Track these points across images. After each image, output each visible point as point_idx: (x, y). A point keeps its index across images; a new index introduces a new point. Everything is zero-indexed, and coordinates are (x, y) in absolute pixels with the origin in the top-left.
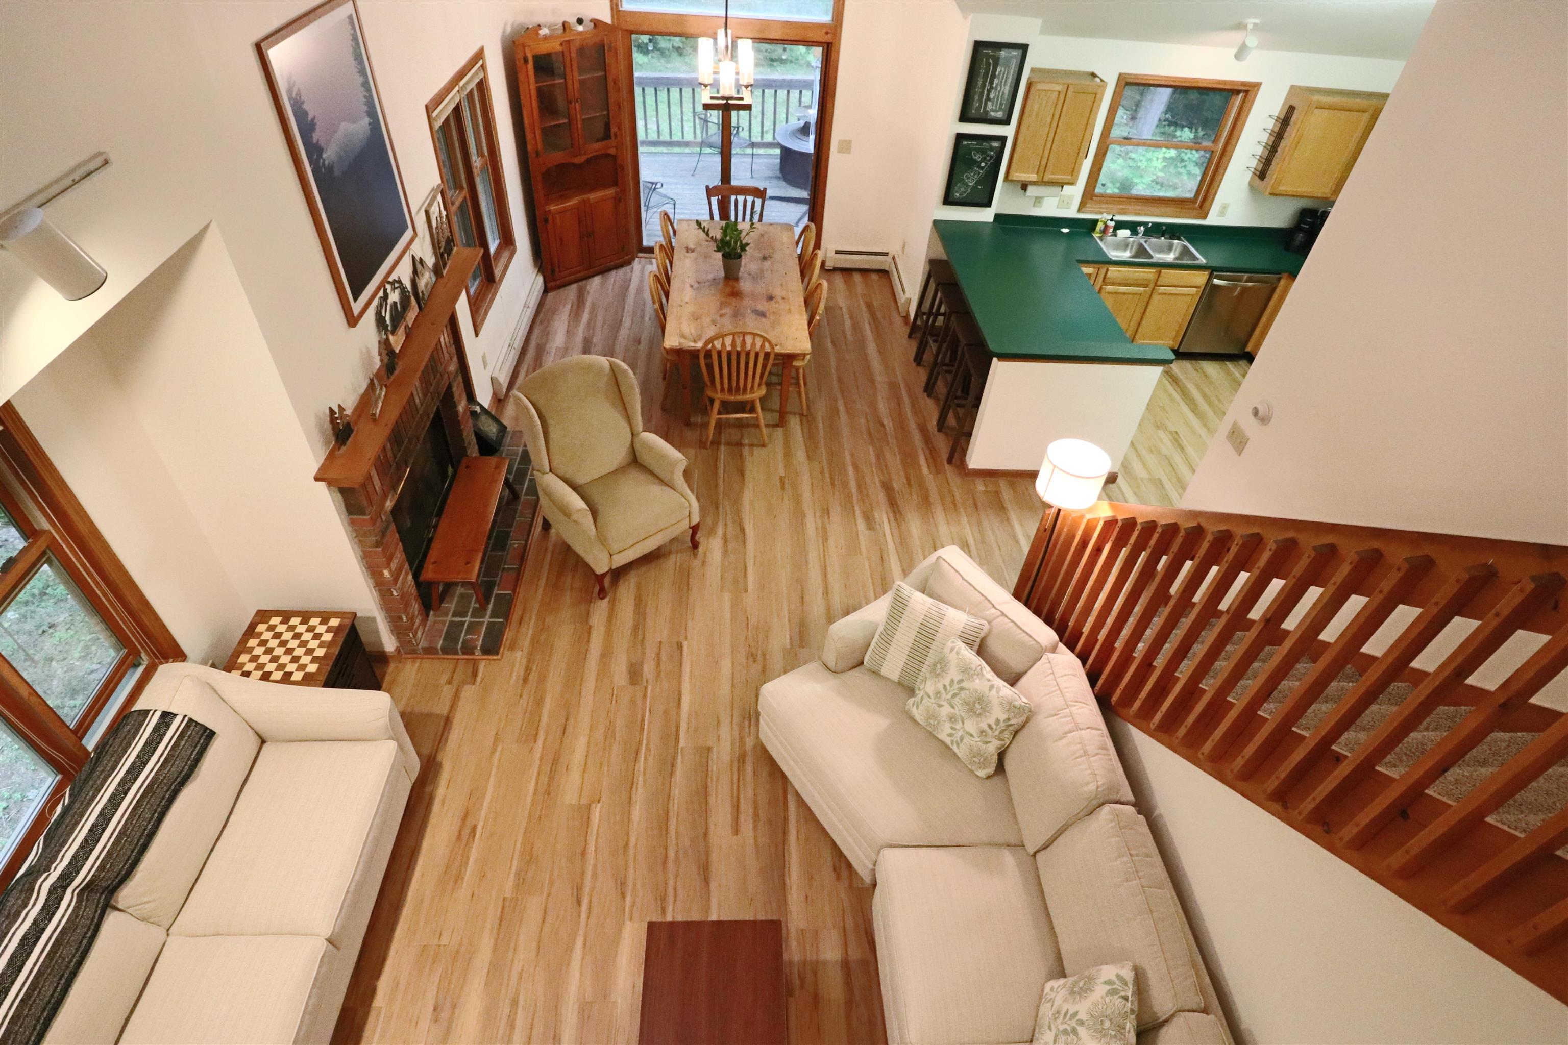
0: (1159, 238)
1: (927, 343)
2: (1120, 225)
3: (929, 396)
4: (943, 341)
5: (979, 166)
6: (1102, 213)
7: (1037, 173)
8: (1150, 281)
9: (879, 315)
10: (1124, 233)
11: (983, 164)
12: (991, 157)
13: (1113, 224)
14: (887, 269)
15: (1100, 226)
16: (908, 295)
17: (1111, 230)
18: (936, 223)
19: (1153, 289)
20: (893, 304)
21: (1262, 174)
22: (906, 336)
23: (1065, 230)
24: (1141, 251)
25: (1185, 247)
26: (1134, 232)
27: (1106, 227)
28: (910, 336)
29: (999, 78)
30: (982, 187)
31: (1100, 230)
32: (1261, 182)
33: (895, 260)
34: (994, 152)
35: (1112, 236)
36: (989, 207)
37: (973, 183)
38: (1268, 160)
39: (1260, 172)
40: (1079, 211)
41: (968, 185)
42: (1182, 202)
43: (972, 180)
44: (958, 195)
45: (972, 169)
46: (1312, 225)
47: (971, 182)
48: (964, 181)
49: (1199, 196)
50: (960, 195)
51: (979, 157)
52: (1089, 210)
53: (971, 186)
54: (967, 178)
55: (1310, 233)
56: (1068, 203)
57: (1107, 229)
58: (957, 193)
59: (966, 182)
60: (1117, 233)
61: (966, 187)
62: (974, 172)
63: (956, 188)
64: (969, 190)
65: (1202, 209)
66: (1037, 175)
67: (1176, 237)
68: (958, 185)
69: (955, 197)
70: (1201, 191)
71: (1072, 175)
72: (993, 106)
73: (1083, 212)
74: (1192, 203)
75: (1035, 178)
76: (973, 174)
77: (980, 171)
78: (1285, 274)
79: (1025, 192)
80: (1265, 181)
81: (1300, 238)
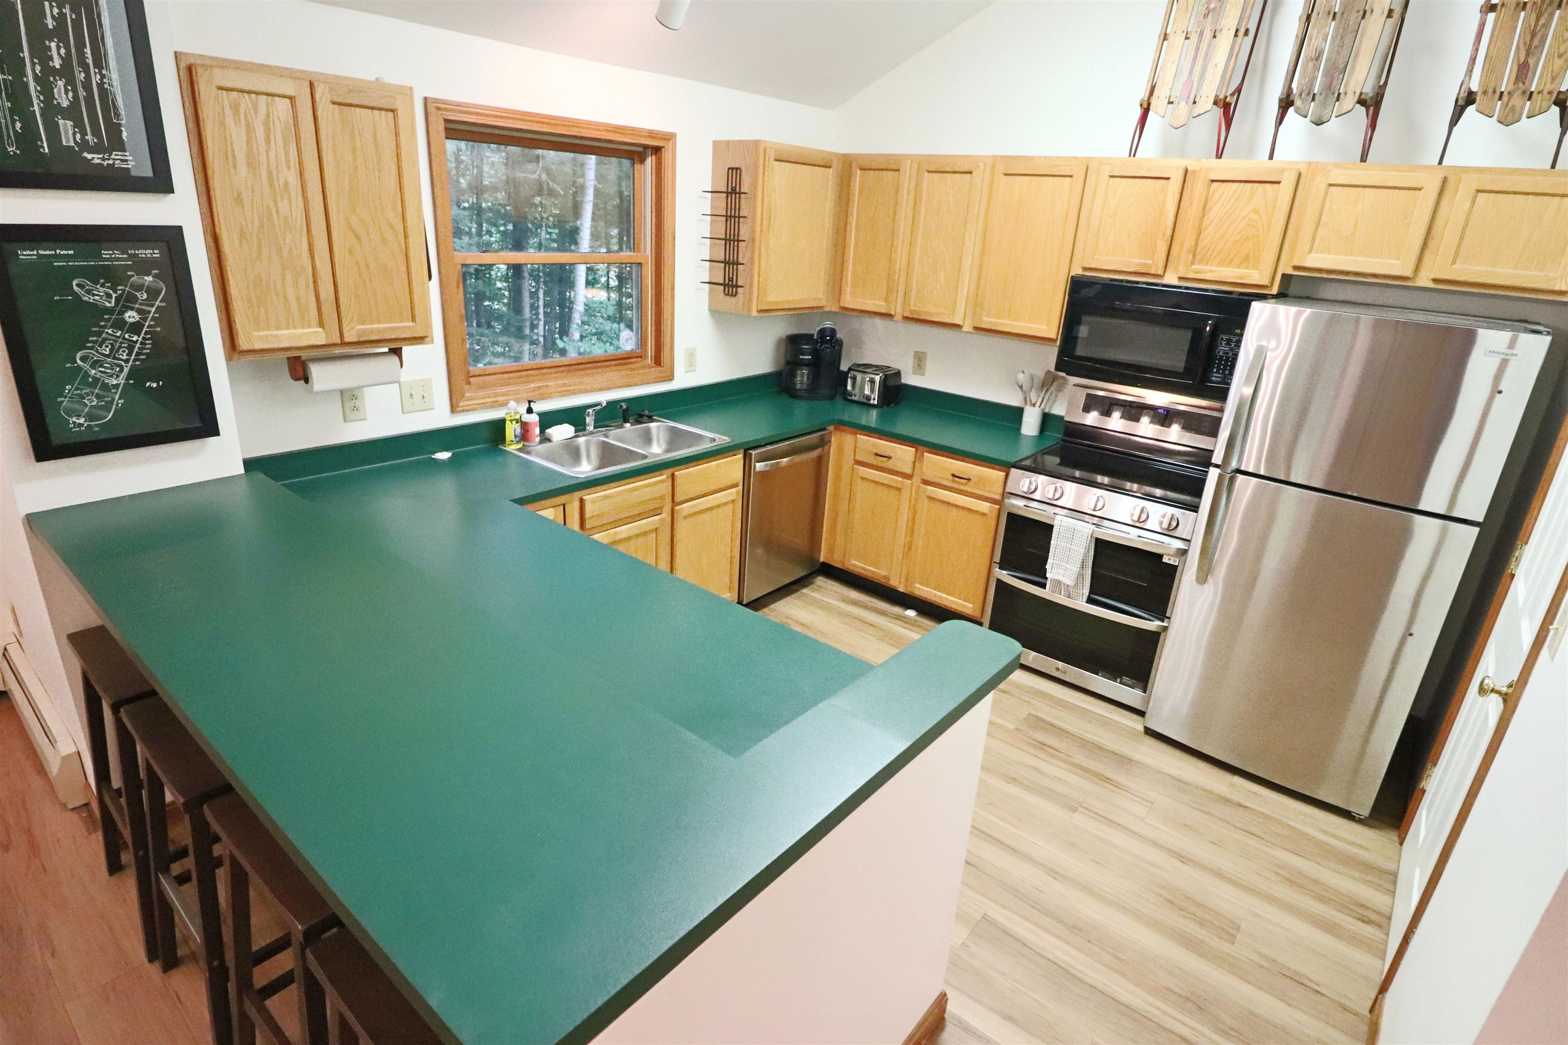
0: (621, 427)
2: (549, 420)
5: (120, 324)
6: (504, 404)
7: (321, 324)
8: (662, 498)
10: (562, 432)
11: (131, 316)
12: (153, 293)
13: (534, 418)
15: (512, 430)
16: (61, 745)
17: (537, 431)
18: (33, 521)
19: (673, 511)
21: (730, 286)
23: (444, 455)
24: (608, 454)
25: (673, 430)
26: (580, 426)
27: (525, 426)
29: (64, 39)
30: (161, 383)
31: (516, 436)
32: (733, 299)
33: (5, 649)
34: (155, 276)
35: (541, 442)
36: (212, 440)
37: (118, 376)
38: (730, 263)
39: (724, 285)
40: (454, 409)
41: (106, 387)
42: (624, 359)
43: (113, 369)
44: (74, 423)
45: (99, 334)
46: (815, 352)
47: (111, 376)
48: (86, 374)
49: (646, 344)
50: (82, 421)
51: (109, 296)
52: (475, 404)
53: (116, 386)
54: (94, 365)
55: (815, 365)
56: (423, 397)
57: (527, 431)
58: (70, 416)
59: (94, 378)
60: (549, 434)
61: (100, 392)
62: (112, 344)
63: (63, 402)
64: (113, 399)
65: (660, 365)
66: (320, 327)
67: (645, 418)
68: (67, 391)
69: (74, 427)
70: (647, 336)
71: (413, 319)
72: (84, 133)
73: (463, 411)
74: (640, 359)
75: (321, 340)
76: (111, 350)
77: (129, 336)
78: (831, 428)
79: (307, 380)
80: (740, 295)
81: (802, 378)
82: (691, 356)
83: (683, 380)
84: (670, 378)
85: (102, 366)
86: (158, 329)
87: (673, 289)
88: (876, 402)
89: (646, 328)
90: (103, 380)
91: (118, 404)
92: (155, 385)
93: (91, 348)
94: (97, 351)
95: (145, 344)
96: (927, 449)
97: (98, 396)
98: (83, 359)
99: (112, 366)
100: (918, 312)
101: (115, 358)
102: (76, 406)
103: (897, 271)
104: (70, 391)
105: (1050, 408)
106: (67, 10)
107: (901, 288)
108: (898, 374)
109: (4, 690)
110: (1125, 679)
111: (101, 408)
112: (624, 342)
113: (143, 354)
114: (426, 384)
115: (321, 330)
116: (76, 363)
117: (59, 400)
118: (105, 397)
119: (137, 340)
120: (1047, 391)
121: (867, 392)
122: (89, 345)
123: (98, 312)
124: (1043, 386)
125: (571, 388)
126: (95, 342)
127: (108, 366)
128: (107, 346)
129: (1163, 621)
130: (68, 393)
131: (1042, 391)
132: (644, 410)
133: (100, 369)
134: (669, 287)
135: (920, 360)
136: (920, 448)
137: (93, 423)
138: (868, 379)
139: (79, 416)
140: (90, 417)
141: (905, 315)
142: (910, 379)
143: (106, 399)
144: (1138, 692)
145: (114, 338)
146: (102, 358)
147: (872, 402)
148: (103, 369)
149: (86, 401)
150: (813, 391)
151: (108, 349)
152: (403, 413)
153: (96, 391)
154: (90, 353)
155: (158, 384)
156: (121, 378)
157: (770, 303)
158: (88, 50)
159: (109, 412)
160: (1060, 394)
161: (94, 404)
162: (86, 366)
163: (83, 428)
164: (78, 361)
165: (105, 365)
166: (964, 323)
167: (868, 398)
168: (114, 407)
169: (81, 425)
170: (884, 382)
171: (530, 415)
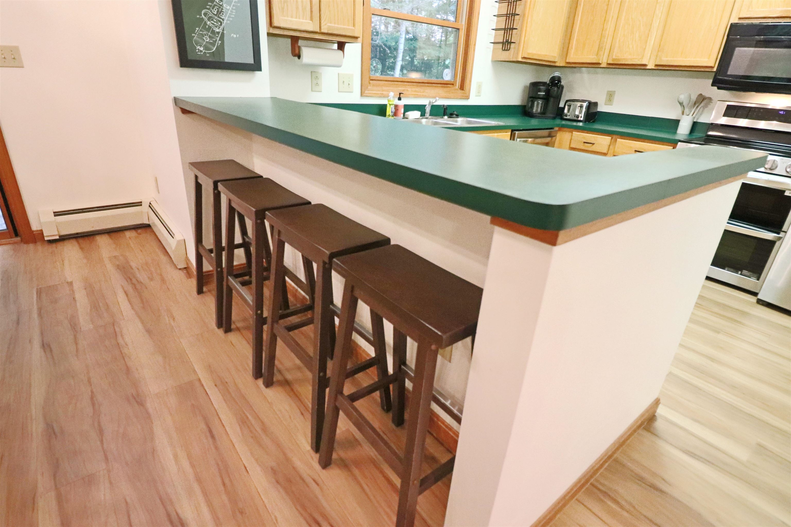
0: (443, 117)
1: (230, 290)
2: (408, 108)
3: (269, 384)
4: (262, 279)
6: (385, 96)
7: (311, 18)
9: (142, 276)
10: (414, 115)
13: (401, 103)
14: (146, 222)
15: (390, 110)
16: (178, 237)
17: (402, 111)
20: (164, 258)
21: (506, 44)
22: (195, 293)
26: (423, 114)
27: (396, 107)
28: (200, 291)
30: (238, 35)
31: (392, 112)
32: (507, 52)
33: (150, 203)
35: (403, 118)
36: (258, 73)
37: (219, 28)
38: (508, 30)
39: (503, 43)
40: (362, 95)
41: (213, 32)
42: (446, 84)
43: (217, 23)
44: (198, 49)
46: (548, 92)
47: (216, 27)
48: (206, 23)
49: (457, 76)
50: (202, 49)
52: (373, 93)
53: (218, 33)
54: (210, 19)
55: (546, 99)
56: (349, 84)
57: (397, 110)
58: (197, 45)
59: (209, 26)
60: (408, 115)
61: (211, 35)
62: (218, 9)
63: (194, 36)
64: (216, 40)
65: (463, 90)
66: (311, 20)
67: (454, 116)
68: (196, 31)
69: (198, 52)
70: (457, 72)
71: (354, 25)
73: (367, 96)
74: (453, 86)
75: (310, 28)
76: (218, 12)
77: (226, 6)
78: (556, 129)
79: (299, 57)
80: (512, 50)
81: (537, 107)
82: (479, 87)
83: (473, 101)
84: (467, 98)
85: (212, 20)
86: (239, 5)
87: (475, 45)
88: (582, 119)
89: (458, 69)
90: (213, 28)
91: (218, 43)
92: (235, 36)
93: (209, 9)
94: (211, 11)
95: (233, 12)
96: (618, 137)
97: (210, 37)
98: (205, 14)
99: (217, 21)
100: (619, 60)
101: (218, 17)
102: (200, 41)
103: (607, 36)
104: (198, 31)
105: (698, 119)
107: (608, 47)
108: (596, 104)
109: (148, 223)
110: (745, 272)
111: (211, 43)
112: (445, 75)
113: (231, 18)
114: (350, 77)
115: (311, 22)
116: (202, 16)
117: (193, 35)
118: (213, 38)
119: (229, 9)
120: (697, 107)
121: (577, 113)
122: (208, 7)
124: (695, 104)
125: (419, 94)
126: (210, 6)
127: (216, 21)
128: (216, 10)
129: (778, 233)
130: (197, 32)
131: (694, 107)
132: (454, 112)
133: (212, 22)
134: (473, 44)
135: (610, 96)
136: (614, 137)
137: (207, 51)
138: (579, 105)
139: (201, 46)
140: (206, 48)
141: (609, 62)
142: (602, 108)
143: (213, 39)
144: (753, 280)
145: (219, 6)
146: (213, 16)
147: (579, 119)
148: (213, 22)
149: (204, 38)
150: (543, 114)
151: (216, 11)
152: (339, 91)
153: (209, 34)
154: (208, 12)
155: (237, 36)
156: (221, 29)
157: (529, 54)
159: (214, 47)
160: (706, 109)
161: (208, 40)
162: (206, 19)
163: (202, 53)
164: (203, 15)
165: (214, 20)
166: (648, 63)
167: (578, 117)
168: (216, 44)
169: (201, 51)
170: (588, 108)
171: (400, 101)
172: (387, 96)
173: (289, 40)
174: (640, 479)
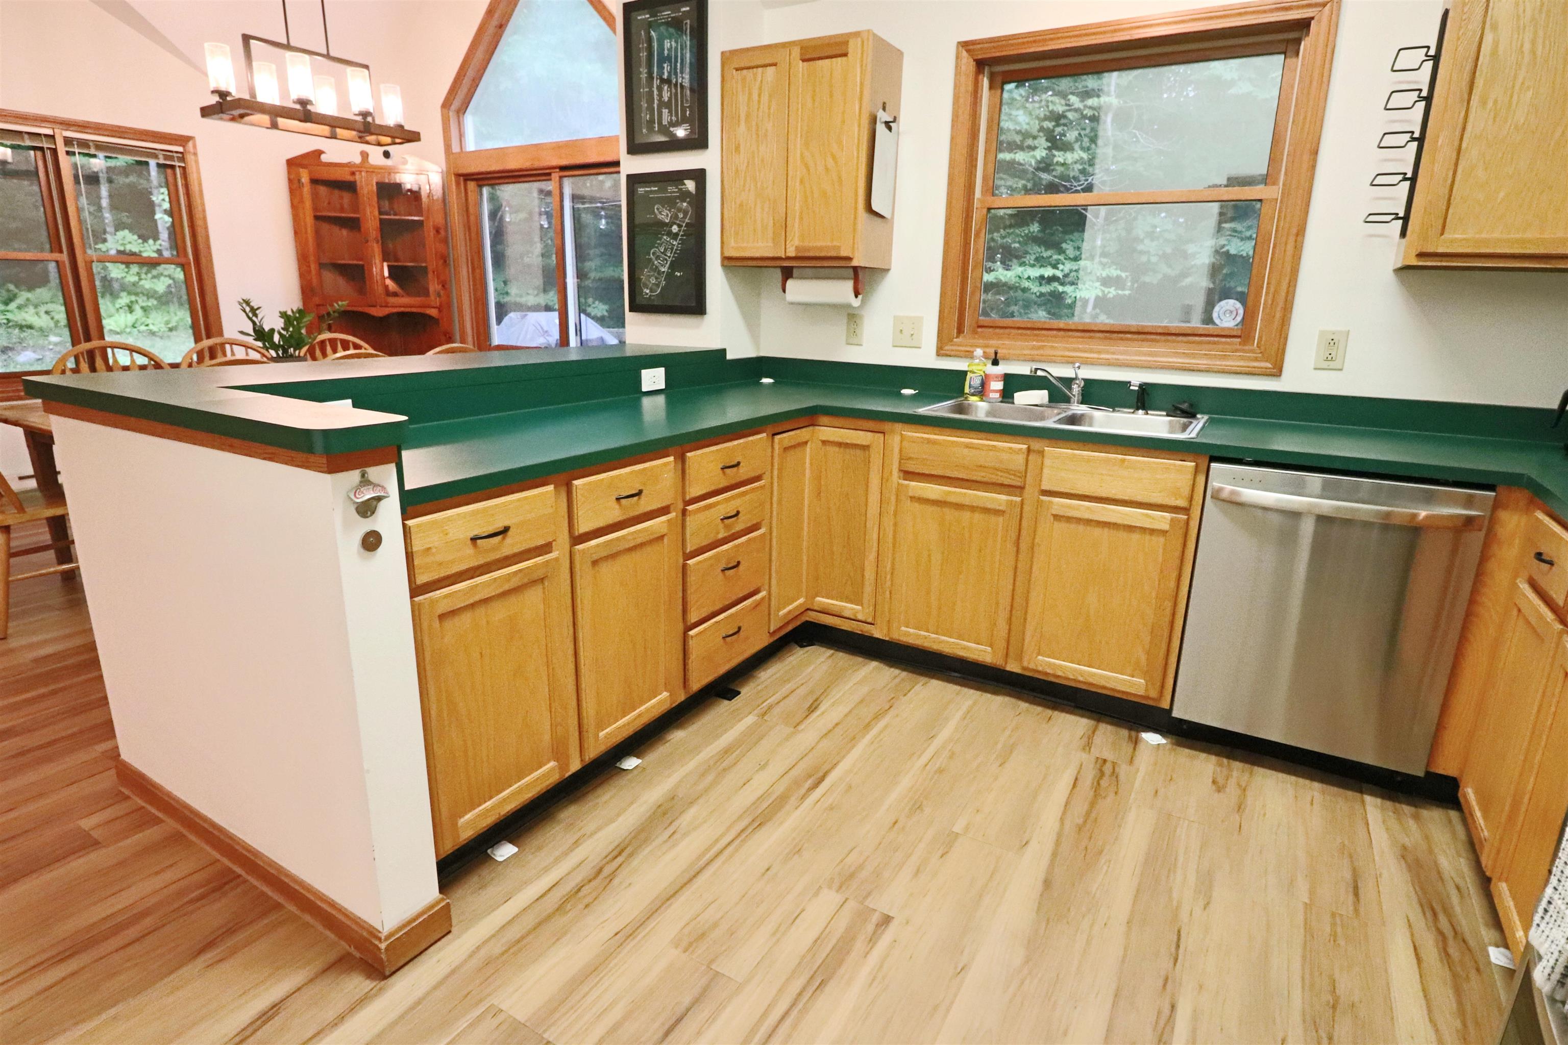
7: (774, 239)
10: (1032, 397)
11: (677, 228)
23: (909, 392)
29: (670, 62)
34: (688, 203)
40: (938, 354)
41: (659, 272)
43: (663, 262)
45: (660, 239)
47: (662, 266)
48: (653, 264)
49: (1254, 319)
51: (667, 215)
53: (664, 273)
54: (658, 258)
56: (912, 335)
59: (656, 266)
63: (643, 278)
66: (772, 243)
69: (645, 295)
70: (1257, 307)
72: (671, 116)
73: (947, 355)
77: (672, 241)
82: (1333, 344)
84: (1277, 372)
86: (686, 237)
90: (659, 268)
91: (663, 283)
92: (680, 275)
93: (657, 247)
94: (659, 249)
95: (679, 246)
97: (656, 277)
98: (654, 254)
99: (664, 259)
101: (665, 254)
102: (647, 283)
104: (646, 272)
106: (673, 43)
111: (656, 285)
113: (678, 252)
114: (916, 322)
115: (772, 245)
116: (651, 256)
117: (641, 277)
118: (659, 278)
119: (676, 244)
122: (657, 245)
123: (662, 224)
126: (659, 243)
128: (663, 247)
130: (645, 274)
133: (659, 261)
137: (652, 294)
139: (647, 289)
140: (652, 290)
145: (666, 242)
146: (661, 254)
149: (651, 280)
151: (663, 249)
152: (893, 346)
153: (656, 274)
154: (656, 250)
155: (682, 274)
156: (666, 267)
158: (679, 65)
159: (659, 288)
161: (654, 282)
162: (654, 259)
163: (648, 297)
165: (661, 258)
168: (661, 285)
171: (995, 367)
172: (969, 355)
173: (779, 271)
174: (230, 931)
